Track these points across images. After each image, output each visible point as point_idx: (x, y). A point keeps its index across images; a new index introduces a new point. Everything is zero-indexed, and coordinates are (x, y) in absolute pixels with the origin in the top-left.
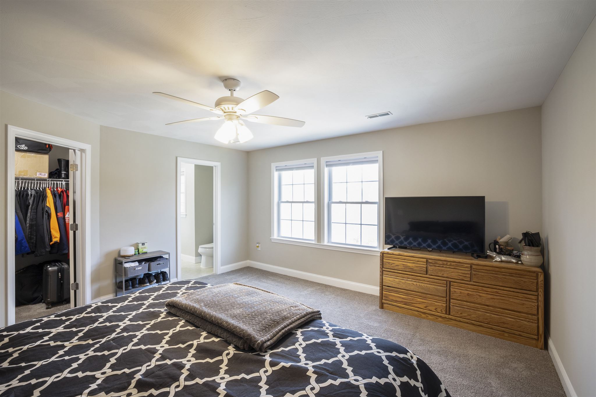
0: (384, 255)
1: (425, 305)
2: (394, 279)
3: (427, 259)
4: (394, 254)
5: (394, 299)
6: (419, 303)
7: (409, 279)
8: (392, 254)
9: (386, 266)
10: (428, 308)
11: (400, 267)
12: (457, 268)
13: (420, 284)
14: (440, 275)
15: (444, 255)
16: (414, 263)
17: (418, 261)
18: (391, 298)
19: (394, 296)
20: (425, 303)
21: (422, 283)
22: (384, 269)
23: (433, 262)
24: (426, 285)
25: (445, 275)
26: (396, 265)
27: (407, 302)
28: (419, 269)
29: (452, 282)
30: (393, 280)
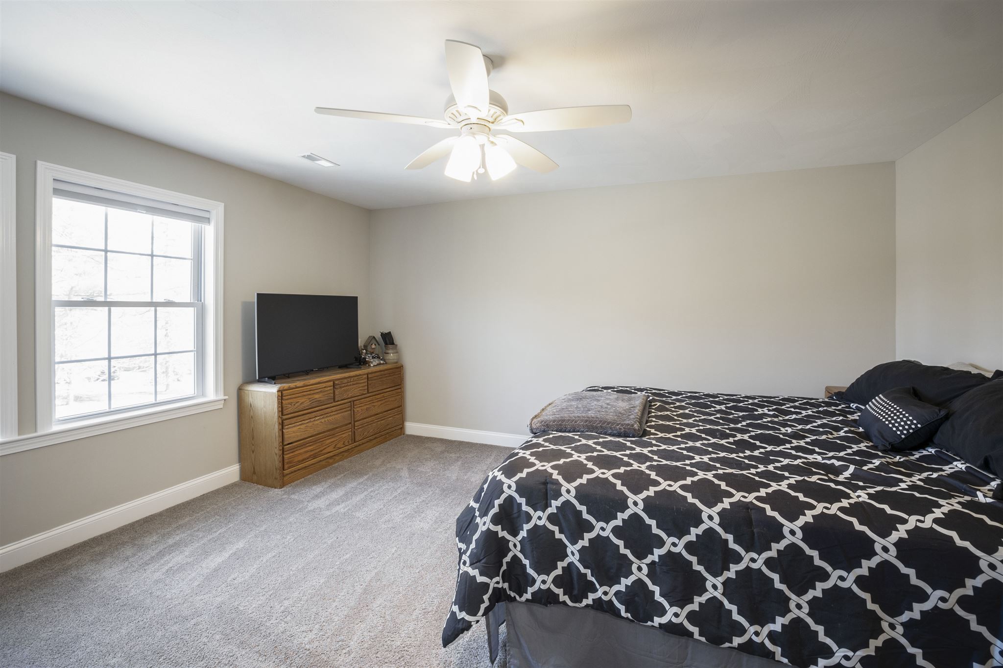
0: (283, 392)
1: (333, 445)
2: (299, 427)
3: (334, 381)
4: (298, 386)
5: (300, 458)
6: (327, 446)
7: (317, 418)
8: (294, 387)
9: (287, 411)
10: (337, 447)
11: (305, 405)
12: (358, 382)
13: (329, 418)
14: (345, 397)
15: (328, 374)
16: (321, 392)
17: (325, 387)
18: (296, 459)
19: (300, 454)
20: (334, 441)
21: (330, 416)
22: (284, 417)
23: (340, 383)
24: (333, 417)
25: (350, 395)
26: (300, 402)
27: (316, 453)
28: (327, 398)
29: (355, 401)
30: (299, 429)
